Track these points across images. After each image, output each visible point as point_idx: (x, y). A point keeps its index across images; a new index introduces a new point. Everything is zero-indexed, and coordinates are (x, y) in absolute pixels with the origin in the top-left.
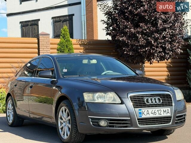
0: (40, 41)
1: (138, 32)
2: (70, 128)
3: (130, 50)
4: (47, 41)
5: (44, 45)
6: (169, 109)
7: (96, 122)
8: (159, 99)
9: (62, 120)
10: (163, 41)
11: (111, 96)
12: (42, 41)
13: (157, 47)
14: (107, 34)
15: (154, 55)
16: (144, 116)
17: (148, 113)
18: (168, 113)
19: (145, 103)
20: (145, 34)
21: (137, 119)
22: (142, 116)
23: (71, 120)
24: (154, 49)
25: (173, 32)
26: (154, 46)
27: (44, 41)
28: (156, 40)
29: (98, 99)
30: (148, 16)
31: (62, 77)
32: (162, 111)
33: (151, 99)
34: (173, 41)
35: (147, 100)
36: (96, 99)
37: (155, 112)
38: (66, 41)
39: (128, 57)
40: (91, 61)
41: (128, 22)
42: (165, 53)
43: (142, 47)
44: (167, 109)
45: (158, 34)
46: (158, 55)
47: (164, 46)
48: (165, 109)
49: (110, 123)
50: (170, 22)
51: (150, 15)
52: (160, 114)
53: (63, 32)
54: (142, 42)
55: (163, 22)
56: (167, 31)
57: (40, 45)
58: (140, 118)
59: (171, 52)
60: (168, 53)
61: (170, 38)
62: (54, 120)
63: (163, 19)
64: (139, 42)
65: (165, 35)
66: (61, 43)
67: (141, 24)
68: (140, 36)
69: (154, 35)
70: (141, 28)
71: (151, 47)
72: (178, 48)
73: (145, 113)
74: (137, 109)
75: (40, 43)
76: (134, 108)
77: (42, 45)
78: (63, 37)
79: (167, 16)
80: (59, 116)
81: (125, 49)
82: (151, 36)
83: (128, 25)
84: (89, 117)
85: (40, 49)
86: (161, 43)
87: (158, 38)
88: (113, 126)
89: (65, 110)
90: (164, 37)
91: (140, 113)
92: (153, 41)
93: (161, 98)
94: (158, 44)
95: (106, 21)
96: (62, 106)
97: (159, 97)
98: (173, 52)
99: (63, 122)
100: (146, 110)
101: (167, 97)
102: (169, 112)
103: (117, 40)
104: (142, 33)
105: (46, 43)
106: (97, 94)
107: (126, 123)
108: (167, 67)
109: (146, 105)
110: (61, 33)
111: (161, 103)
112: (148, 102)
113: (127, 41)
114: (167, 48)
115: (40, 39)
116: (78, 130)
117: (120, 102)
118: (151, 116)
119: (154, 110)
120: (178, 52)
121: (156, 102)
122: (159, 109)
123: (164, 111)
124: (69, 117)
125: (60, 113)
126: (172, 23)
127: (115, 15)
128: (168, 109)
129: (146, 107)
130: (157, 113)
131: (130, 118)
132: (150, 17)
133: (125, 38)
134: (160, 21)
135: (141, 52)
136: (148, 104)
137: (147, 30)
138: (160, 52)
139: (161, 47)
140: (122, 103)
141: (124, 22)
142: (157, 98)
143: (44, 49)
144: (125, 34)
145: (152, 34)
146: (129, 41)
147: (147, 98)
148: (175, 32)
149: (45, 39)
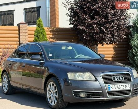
0: (20, 28)
1: (94, 23)
2: (57, 97)
3: (88, 36)
4: (26, 29)
5: (23, 32)
7: (77, 94)
8: (122, 77)
9: (50, 91)
10: (112, 29)
11: (88, 75)
12: (22, 28)
13: (108, 34)
14: (70, 24)
15: (105, 40)
16: (112, 90)
17: (115, 87)
18: (128, 87)
19: (113, 81)
20: (99, 24)
21: (107, 92)
23: (58, 92)
24: (105, 35)
25: (119, 23)
26: (106, 33)
27: (23, 29)
28: (107, 28)
29: (78, 77)
30: (101, 11)
31: (49, 60)
32: (125, 86)
33: (117, 77)
34: (119, 29)
35: (114, 78)
36: (77, 77)
37: (119, 87)
38: (41, 29)
39: (86, 41)
40: (68, 47)
41: (86, 15)
42: (114, 38)
43: (97, 34)
45: (109, 24)
46: (108, 39)
47: (113, 33)
48: (126, 85)
49: (88, 95)
50: (117, 16)
51: (103, 10)
52: (123, 88)
53: (38, 22)
54: (97, 30)
55: (112, 15)
56: (115, 22)
57: (20, 32)
58: (109, 91)
59: (118, 38)
60: (116, 39)
61: (118, 27)
62: (43, 92)
63: (112, 13)
64: (94, 30)
65: (113, 25)
66: (37, 31)
67: (96, 17)
68: (95, 25)
69: (105, 25)
70: (96, 20)
71: (103, 34)
72: (123, 34)
73: (113, 87)
74: (107, 85)
75: (20, 30)
76: (105, 84)
77: (22, 32)
78: (38, 26)
79: (115, 11)
80: (48, 89)
81: (84, 35)
82: (103, 26)
83: (86, 18)
84: (72, 90)
85: (21, 35)
86: (110, 31)
87: (108, 27)
88: (90, 97)
89: (53, 85)
90: (113, 27)
91: (109, 88)
92: (105, 30)
93: (123, 76)
94: (108, 32)
95: (70, 14)
96: (50, 82)
97: (122, 76)
98: (119, 37)
99: (51, 93)
100: (113, 85)
101: (127, 76)
103: (78, 28)
104: (97, 23)
105: (24, 30)
106: (78, 74)
107: (99, 95)
108: (114, 48)
110: (37, 23)
111: (123, 80)
112: (115, 80)
113: (85, 29)
114: (115, 34)
115: (20, 27)
116: (63, 99)
117: (95, 80)
118: (117, 89)
119: (119, 85)
120: (123, 37)
121: (120, 79)
122: (122, 85)
124: (56, 90)
125: (49, 86)
126: (119, 16)
127: (77, 10)
128: (128, 84)
129: (113, 83)
130: (121, 87)
131: (102, 91)
132: (103, 12)
133: (84, 27)
134: (110, 15)
135: (96, 37)
136: (115, 81)
137: (101, 22)
138: (110, 38)
139: (111, 33)
140: (96, 80)
141: (84, 15)
142: (121, 77)
143: (24, 35)
144: (84, 24)
145: (104, 25)
146: (87, 29)
147: (114, 76)
148: (121, 23)
149: (24, 27)
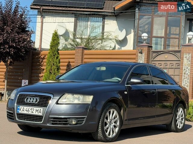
6: (42, 109)
8: (36, 99)
16: (20, 112)
18: (39, 112)
19: (24, 102)
21: (17, 114)
22: (19, 112)
33: (30, 99)
37: (28, 110)
44: (39, 109)
48: (37, 109)
52: (32, 112)
73: (22, 110)
76: (17, 104)
100: (23, 107)
101: (46, 99)
102: (41, 112)
109: (25, 103)
112: (27, 101)
118: (25, 112)
119: (28, 108)
121: (33, 101)
122: (32, 108)
123: (36, 110)
130: (30, 111)
131: (13, 112)
147: (28, 97)
